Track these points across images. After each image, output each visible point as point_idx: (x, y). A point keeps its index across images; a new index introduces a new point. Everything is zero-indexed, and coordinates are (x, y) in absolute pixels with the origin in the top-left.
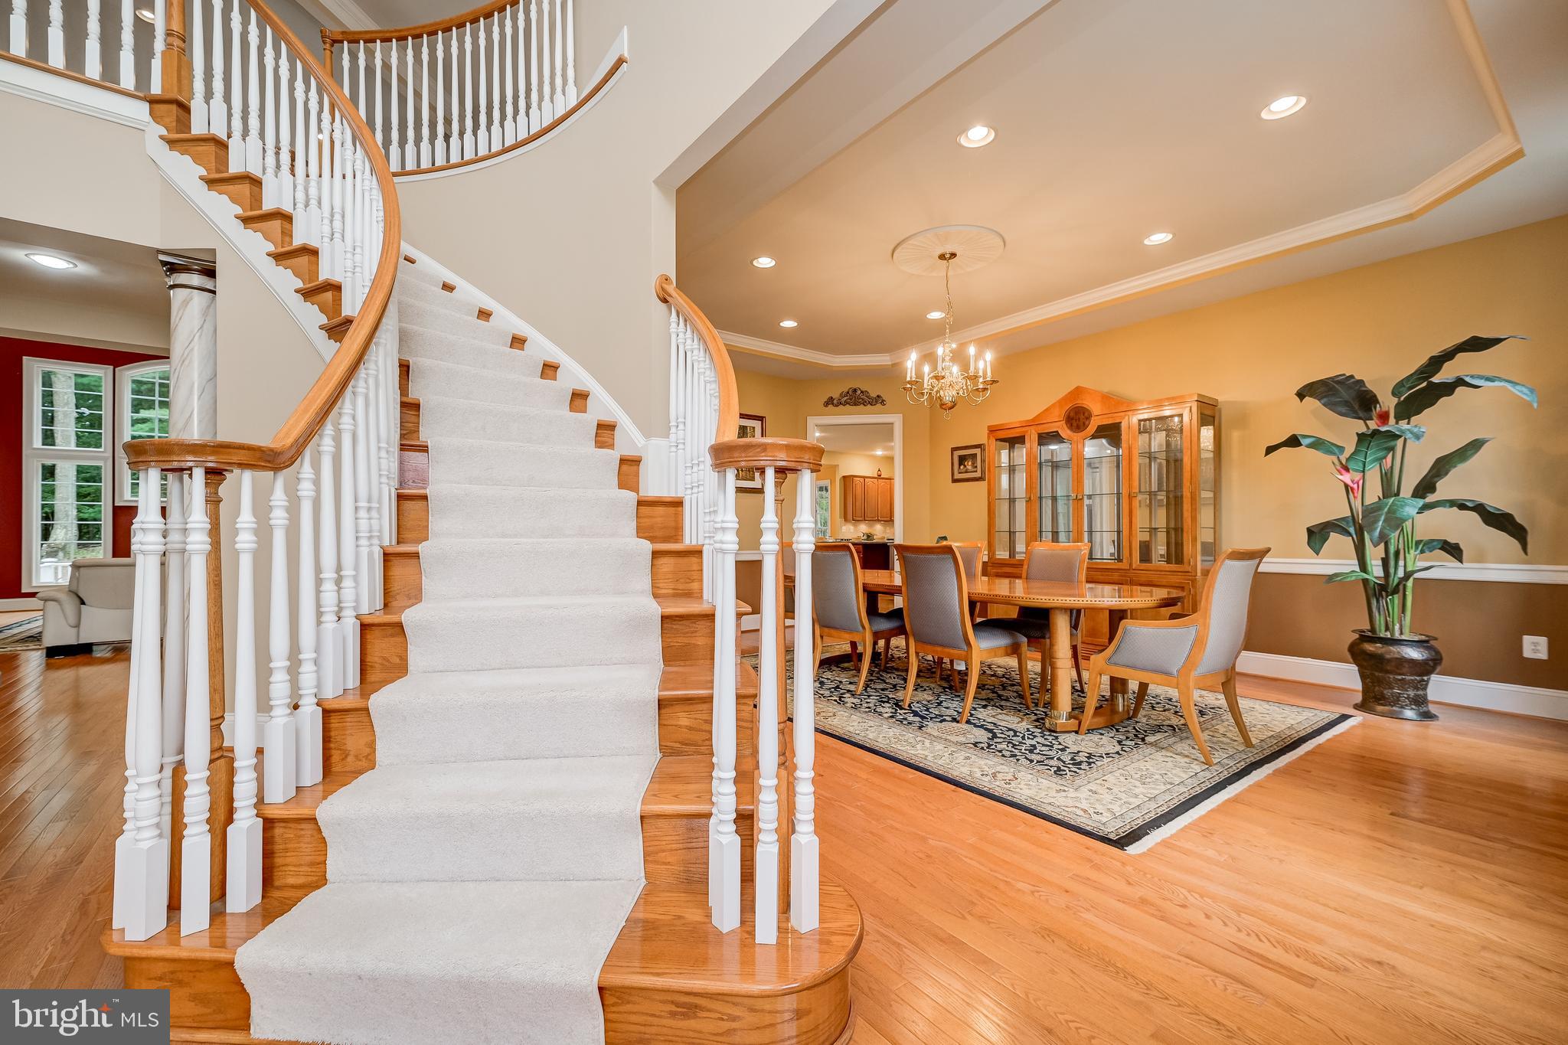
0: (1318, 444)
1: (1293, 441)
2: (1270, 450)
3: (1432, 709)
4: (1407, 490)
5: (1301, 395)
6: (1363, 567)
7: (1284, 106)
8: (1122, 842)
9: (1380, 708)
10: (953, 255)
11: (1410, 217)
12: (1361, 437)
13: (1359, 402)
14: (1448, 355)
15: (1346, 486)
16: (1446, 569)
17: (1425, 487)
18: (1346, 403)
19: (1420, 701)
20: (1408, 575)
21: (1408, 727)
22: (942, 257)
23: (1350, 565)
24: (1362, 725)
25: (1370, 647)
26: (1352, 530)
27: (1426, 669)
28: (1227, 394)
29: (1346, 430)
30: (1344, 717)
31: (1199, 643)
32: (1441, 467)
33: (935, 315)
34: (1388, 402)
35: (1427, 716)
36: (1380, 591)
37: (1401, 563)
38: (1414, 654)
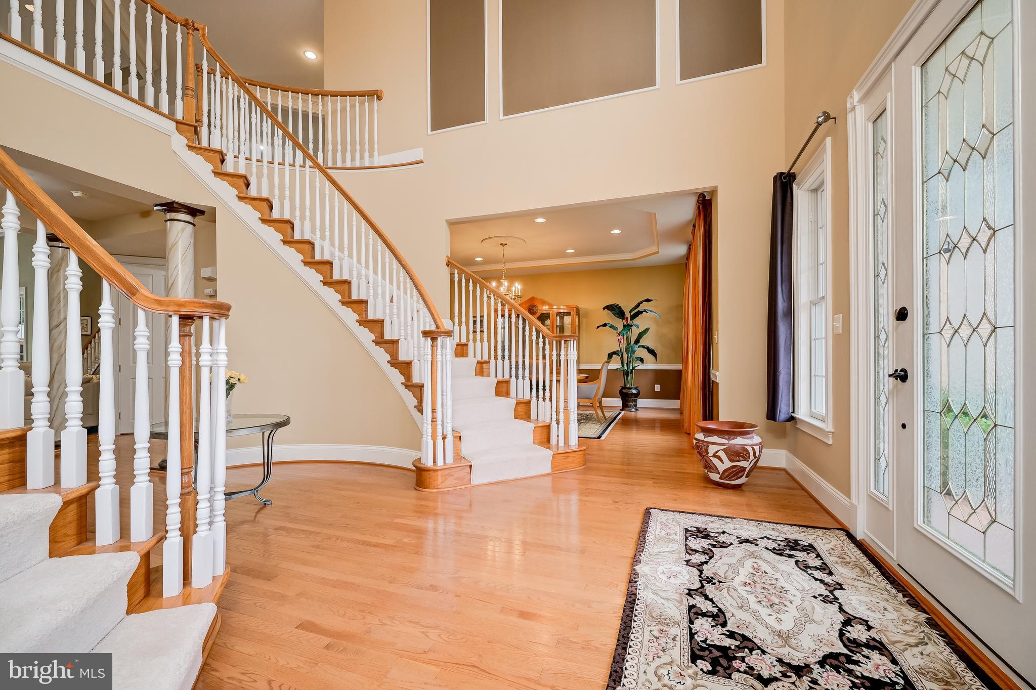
0: (612, 327)
1: (605, 325)
2: (598, 327)
3: (638, 409)
4: (632, 343)
5: (604, 309)
6: (623, 366)
7: (616, 232)
8: (599, 437)
9: (627, 409)
10: (506, 244)
11: (634, 259)
12: (625, 326)
13: (620, 313)
14: (642, 302)
15: (619, 340)
16: (642, 367)
17: (637, 342)
18: (618, 314)
19: (635, 406)
20: (634, 368)
21: (633, 413)
22: (502, 244)
23: (620, 366)
24: (624, 413)
25: (624, 391)
26: (620, 355)
27: (637, 395)
28: (583, 305)
29: (619, 324)
30: (620, 413)
31: (599, 388)
32: (641, 335)
33: (478, 259)
34: (628, 315)
35: (637, 410)
36: (626, 373)
37: (631, 365)
38: (634, 391)
